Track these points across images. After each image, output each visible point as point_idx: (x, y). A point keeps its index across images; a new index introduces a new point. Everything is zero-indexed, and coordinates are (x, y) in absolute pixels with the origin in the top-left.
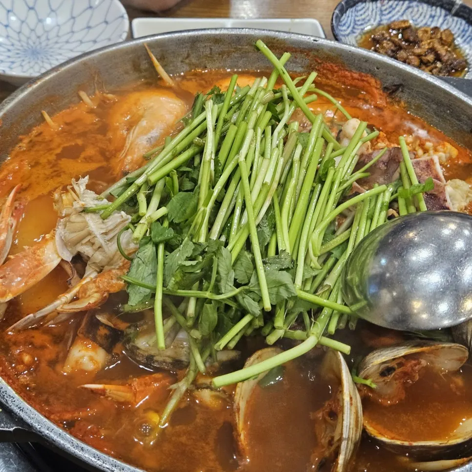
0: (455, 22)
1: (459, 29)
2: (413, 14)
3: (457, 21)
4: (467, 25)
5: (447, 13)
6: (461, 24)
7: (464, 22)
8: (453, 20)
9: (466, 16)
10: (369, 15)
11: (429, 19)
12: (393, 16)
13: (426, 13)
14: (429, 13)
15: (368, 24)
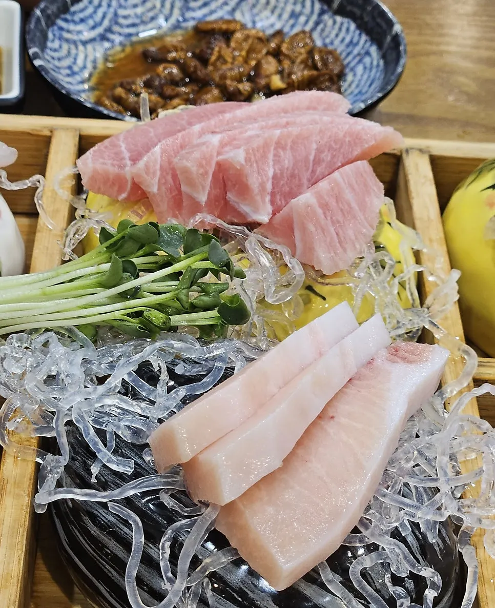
0: (337, 26)
1: (343, 41)
2: (256, 11)
3: (342, 24)
4: (358, 32)
5: (325, 7)
6: (348, 30)
7: (353, 26)
8: (335, 22)
9: (358, 12)
10: (154, 7)
11: (287, 21)
12: (212, 13)
13: (283, 9)
14: (289, 8)
15: (150, 25)
